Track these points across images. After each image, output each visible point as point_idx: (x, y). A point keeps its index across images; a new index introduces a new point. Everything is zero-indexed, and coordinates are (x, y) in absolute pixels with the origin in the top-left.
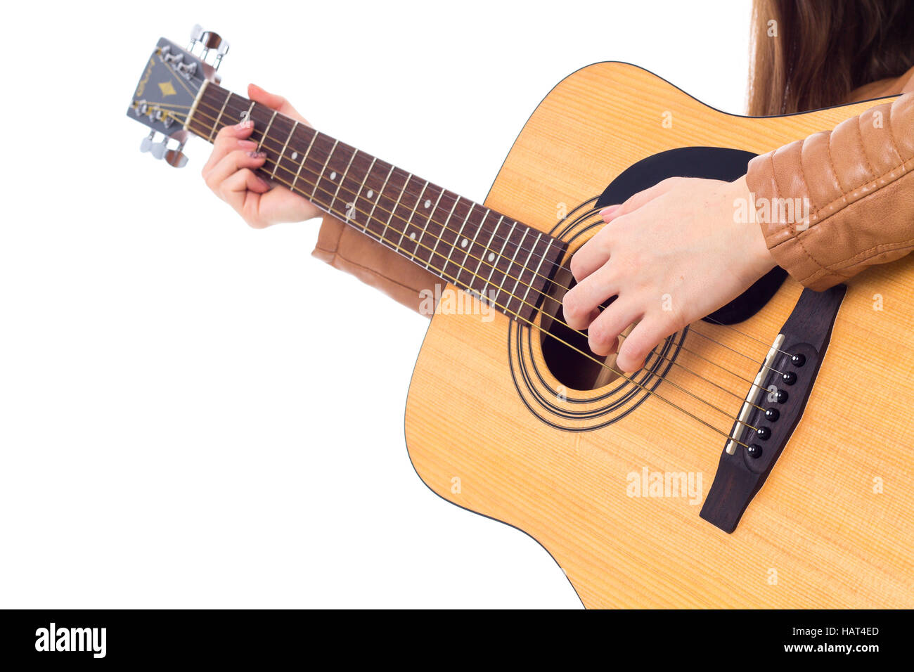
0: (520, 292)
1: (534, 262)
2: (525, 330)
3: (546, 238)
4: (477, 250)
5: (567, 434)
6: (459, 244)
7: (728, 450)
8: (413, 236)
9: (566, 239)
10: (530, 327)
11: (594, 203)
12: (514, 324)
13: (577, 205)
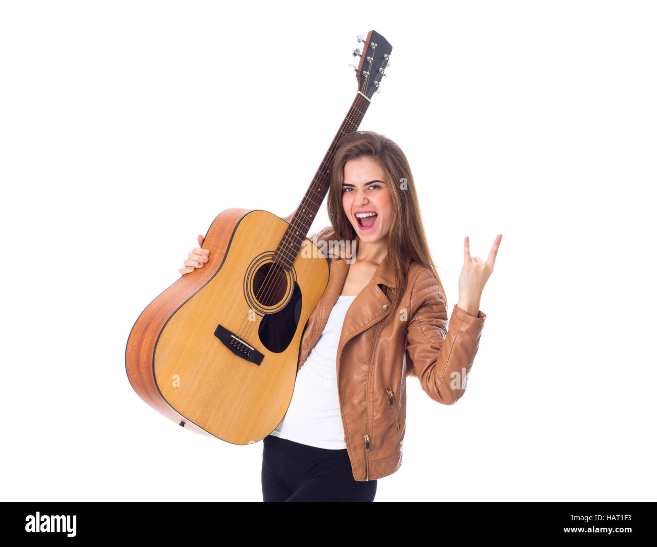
2: (271, 257)
3: (291, 265)
4: (295, 239)
5: (244, 276)
7: (232, 336)
9: (290, 270)
10: (273, 259)
11: (296, 280)
12: (273, 253)
13: (297, 274)
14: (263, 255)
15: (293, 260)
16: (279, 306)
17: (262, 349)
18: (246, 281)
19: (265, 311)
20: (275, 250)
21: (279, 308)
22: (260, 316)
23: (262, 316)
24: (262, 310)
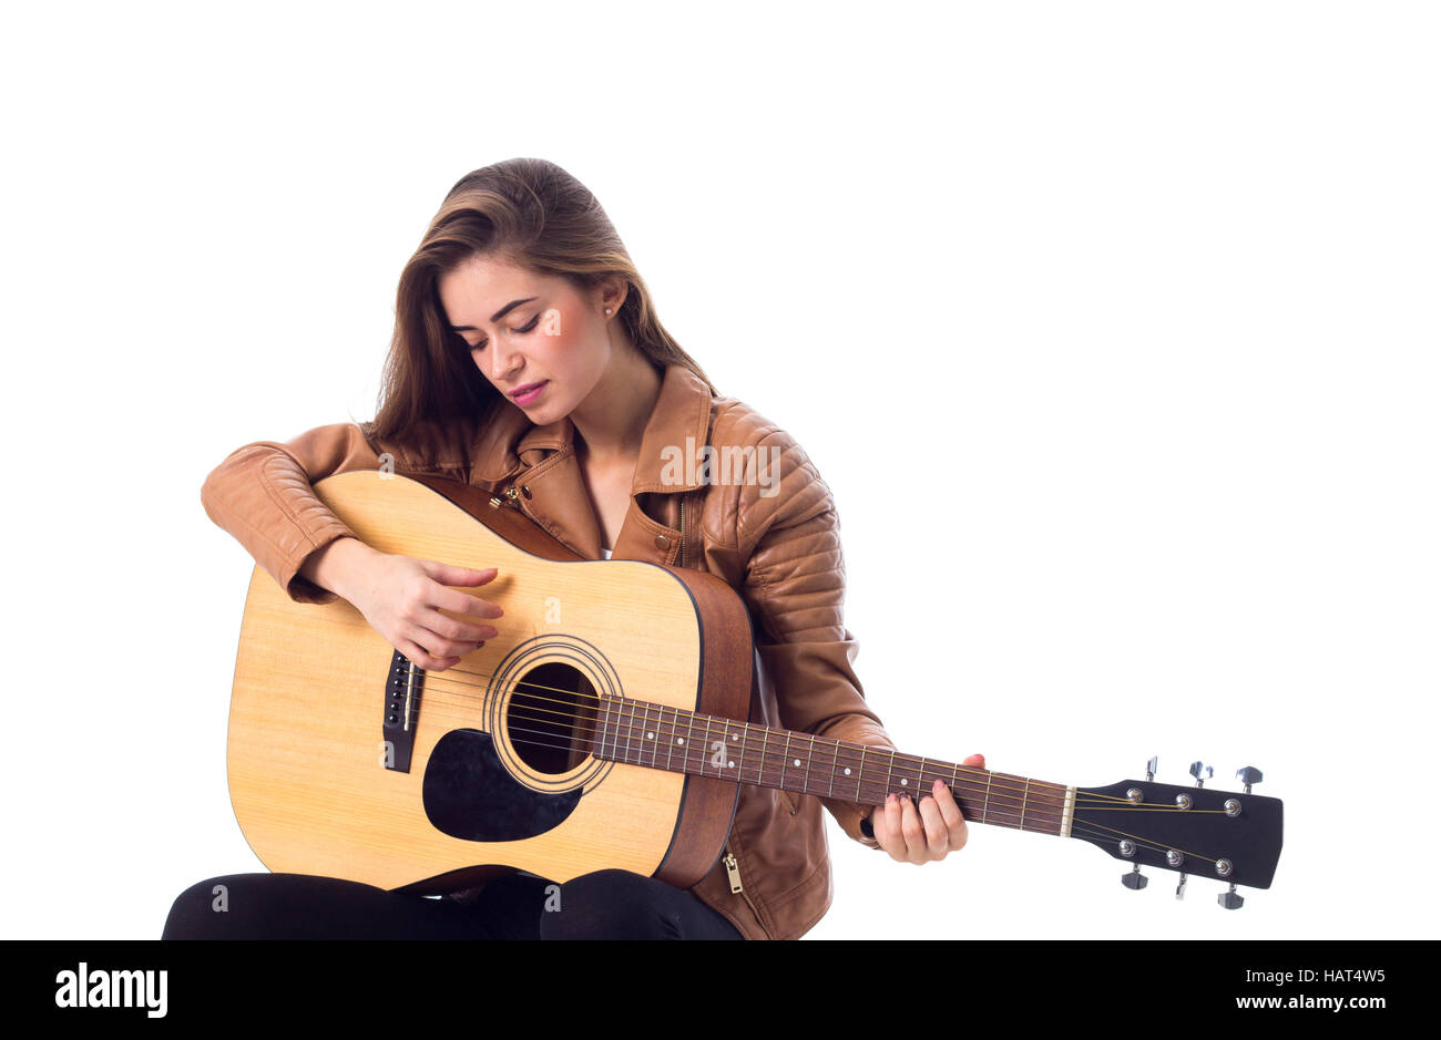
0: (614, 716)
1: (610, 738)
2: (608, 692)
4: (664, 737)
6: (685, 740)
8: (735, 738)
9: (598, 762)
10: (604, 695)
11: (585, 791)
12: (618, 695)
13: (600, 786)
14: (607, 669)
15: (622, 761)
16: (518, 768)
17: (421, 761)
18: (540, 641)
19: (497, 728)
20: (627, 696)
21: (514, 769)
22: (484, 726)
23: (485, 729)
24: (496, 716)
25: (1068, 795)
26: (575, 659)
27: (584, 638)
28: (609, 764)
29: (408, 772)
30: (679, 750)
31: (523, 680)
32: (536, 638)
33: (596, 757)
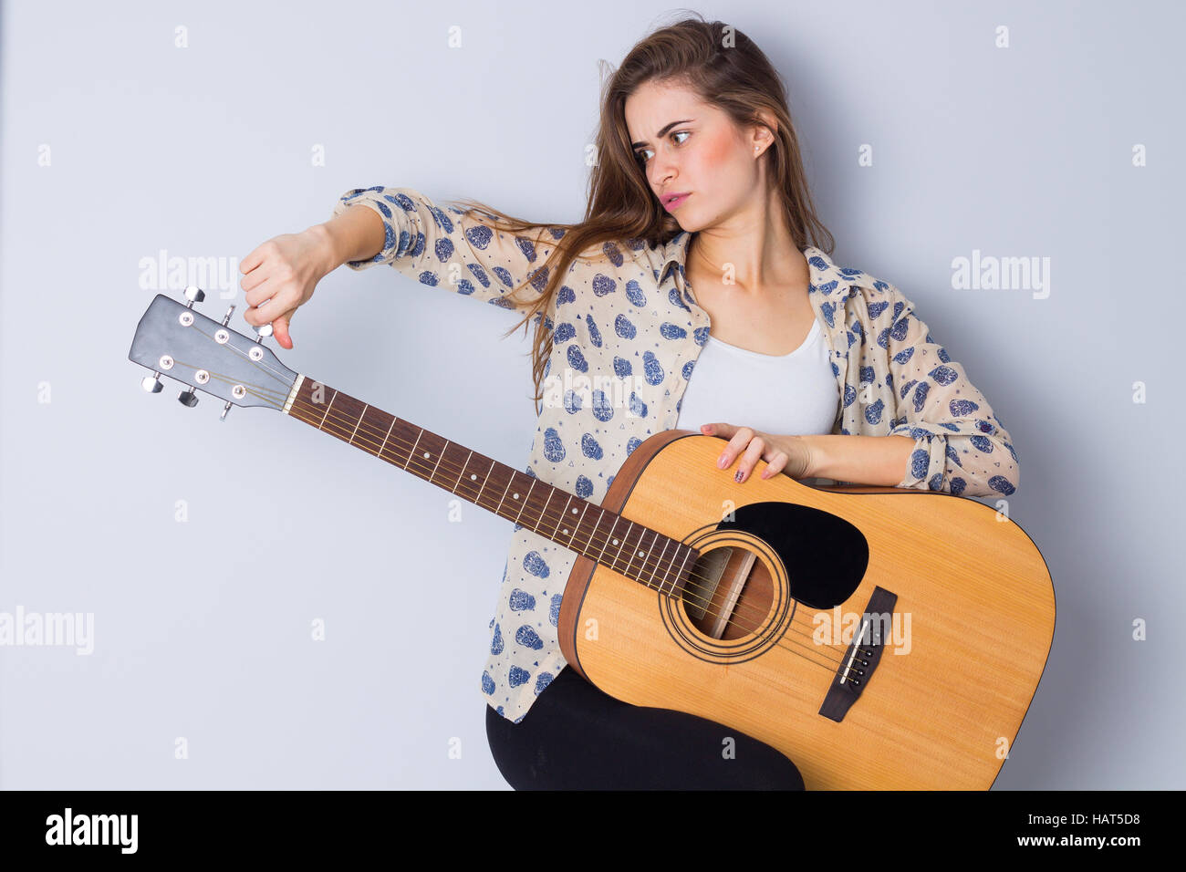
0: (671, 578)
1: (679, 561)
2: (672, 601)
3: (685, 547)
4: (629, 549)
5: (716, 665)
6: (611, 542)
7: (843, 681)
8: (565, 532)
9: (696, 547)
10: (676, 600)
11: (715, 527)
12: (663, 596)
13: (700, 526)
14: (669, 621)
15: (673, 541)
16: (771, 561)
17: (863, 593)
18: (725, 660)
19: (784, 600)
20: (656, 593)
21: (774, 561)
22: (795, 607)
23: (796, 604)
24: (781, 610)
25: (288, 407)
26: (696, 637)
27: (683, 651)
28: (686, 543)
29: (877, 588)
30: (619, 535)
31: (749, 633)
32: (728, 664)
33: (697, 551)
